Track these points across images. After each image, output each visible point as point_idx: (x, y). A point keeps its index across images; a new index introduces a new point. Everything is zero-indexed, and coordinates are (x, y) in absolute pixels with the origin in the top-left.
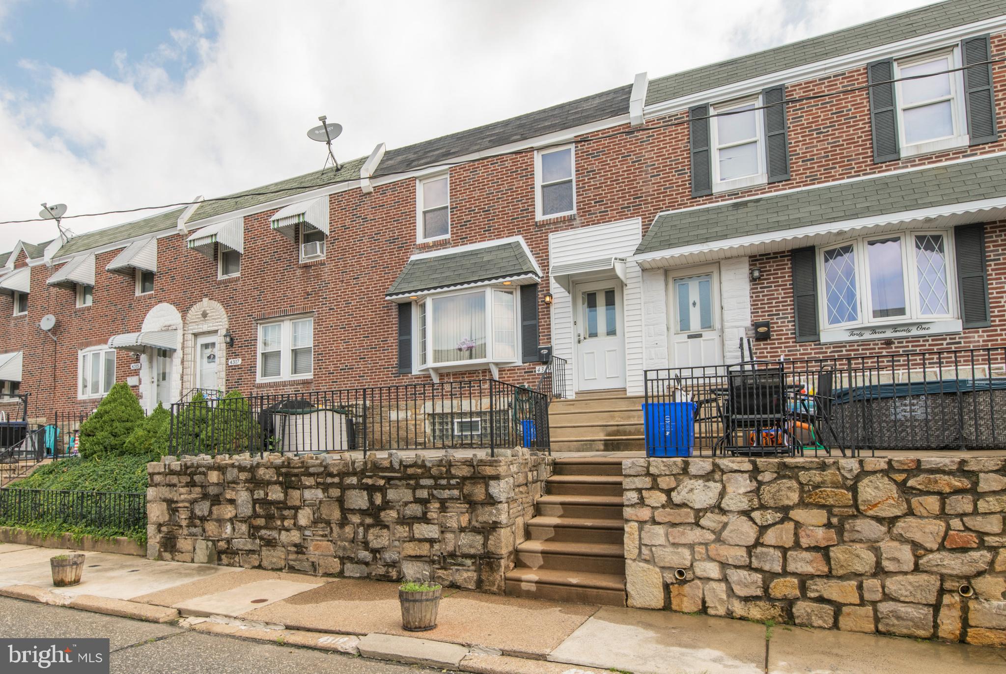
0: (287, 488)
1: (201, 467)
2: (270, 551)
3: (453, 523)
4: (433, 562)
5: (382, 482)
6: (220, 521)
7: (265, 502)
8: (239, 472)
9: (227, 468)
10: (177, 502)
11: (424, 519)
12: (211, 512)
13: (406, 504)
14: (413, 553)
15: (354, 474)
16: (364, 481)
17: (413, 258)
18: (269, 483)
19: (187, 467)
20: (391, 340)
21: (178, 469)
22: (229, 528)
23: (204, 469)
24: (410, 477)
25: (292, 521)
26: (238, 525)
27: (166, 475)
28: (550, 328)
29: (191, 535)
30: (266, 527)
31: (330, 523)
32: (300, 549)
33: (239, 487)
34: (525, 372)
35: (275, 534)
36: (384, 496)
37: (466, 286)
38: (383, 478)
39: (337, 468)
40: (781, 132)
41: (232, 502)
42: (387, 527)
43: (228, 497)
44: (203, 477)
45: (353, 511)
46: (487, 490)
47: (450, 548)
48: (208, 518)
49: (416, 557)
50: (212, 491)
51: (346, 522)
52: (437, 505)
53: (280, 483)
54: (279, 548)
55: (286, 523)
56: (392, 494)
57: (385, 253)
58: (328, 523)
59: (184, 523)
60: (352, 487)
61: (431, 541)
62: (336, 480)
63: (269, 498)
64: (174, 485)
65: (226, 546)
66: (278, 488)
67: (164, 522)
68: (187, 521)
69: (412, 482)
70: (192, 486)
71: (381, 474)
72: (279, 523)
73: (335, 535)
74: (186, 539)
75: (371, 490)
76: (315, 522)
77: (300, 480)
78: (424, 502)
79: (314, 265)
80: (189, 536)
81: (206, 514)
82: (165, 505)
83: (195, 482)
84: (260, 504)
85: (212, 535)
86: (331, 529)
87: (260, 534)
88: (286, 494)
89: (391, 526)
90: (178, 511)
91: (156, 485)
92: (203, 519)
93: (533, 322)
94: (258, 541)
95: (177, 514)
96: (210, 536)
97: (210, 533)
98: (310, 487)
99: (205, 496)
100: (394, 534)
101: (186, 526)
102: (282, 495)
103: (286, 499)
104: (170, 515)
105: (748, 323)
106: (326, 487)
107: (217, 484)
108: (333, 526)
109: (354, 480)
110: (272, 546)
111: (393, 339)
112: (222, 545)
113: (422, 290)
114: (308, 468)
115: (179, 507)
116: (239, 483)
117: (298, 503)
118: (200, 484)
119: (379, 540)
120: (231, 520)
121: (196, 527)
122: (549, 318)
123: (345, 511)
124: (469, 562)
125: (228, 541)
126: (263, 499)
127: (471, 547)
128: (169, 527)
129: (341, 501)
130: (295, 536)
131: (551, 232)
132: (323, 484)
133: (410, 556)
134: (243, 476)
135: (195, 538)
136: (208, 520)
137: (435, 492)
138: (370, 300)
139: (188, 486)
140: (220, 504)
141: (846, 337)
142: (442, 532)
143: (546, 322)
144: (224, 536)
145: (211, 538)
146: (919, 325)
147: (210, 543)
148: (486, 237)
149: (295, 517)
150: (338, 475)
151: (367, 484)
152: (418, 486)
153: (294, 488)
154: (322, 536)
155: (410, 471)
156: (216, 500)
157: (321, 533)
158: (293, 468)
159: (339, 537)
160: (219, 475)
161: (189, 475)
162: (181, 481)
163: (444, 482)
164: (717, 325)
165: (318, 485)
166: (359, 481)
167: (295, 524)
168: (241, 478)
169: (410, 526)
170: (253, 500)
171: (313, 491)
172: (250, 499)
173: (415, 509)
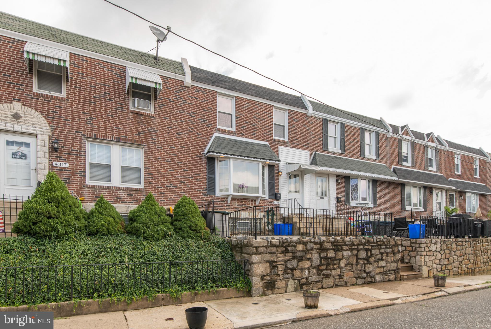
0: (337, 251)
1: (292, 243)
2: (326, 280)
3: (389, 260)
4: (384, 274)
5: (370, 247)
6: (302, 270)
7: (326, 258)
8: (314, 245)
9: (308, 243)
10: (276, 262)
11: (382, 260)
12: (298, 265)
13: (377, 255)
14: (379, 272)
15: (362, 245)
16: (365, 247)
17: (216, 134)
18: (329, 249)
19: (283, 243)
20: (201, 175)
21: (278, 243)
22: (307, 272)
23: (295, 244)
24: (379, 245)
25: (338, 265)
26: (311, 270)
27: (268, 247)
28: (279, 186)
29: (285, 278)
30: (326, 269)
31: (353, 264)
32: (341, 276)
33: (313, 252)
34: (269, 203)
35: (329, 272)
36: (371, 252)
37: (253, 159)
38: (371, 246)
39: (356, 242)
40: (344, 138)
41: (309, 259)
42: (371, 264)
43: (308, 257)
44: (293, 248)
45: (360, 259)
46: (398, 249)
47: (388, 268)
48: (296, 269)
49: (380, 273)
50: (298, 254)
51: (358, 263)
52: (386, 254)
53: (334, 249)
54: (331, 278)
55: (335, 267)
56: (373, 252)
57: (198, 126)
58: (352, 264)
59: (280, 273)
60: (361, 250)
61: (383, 267)
62: (356, 247)
63: (328, 256)
64: (274, 253)
65: (306, 281)
66: (332, 251)
67: (267, 274)
68: (283, 272)
69: (379, 247)
70: (286, 253)
71: (371, 244)
72: (332, 267)
73: (354, 269)
74: (282, 281)
75: (367, 250)
76: (346, 265)
77: (342, 248)
78: (382, 254)
79: (144, 115)
80: (283, 279)
81: (295, 266)
82: (268, 264)
83: (288, 250)
84: (324, 259)
85: (297, 277)
86: (353, 267)
87: (323, 273)
88: (335, 254)
89: (373, 263)
90: (277, 267)
91: (260, 254)
92: (293, 269)
93: (273, 182)
94: (322, 276)
95: (276, 268)
96: (296, 278)
97: (296, 276)
98: (346, 250)
99: (294, 258)
100: (373, 266)
101: (282, 274)
102: (334, 255)
103: (335, 256)
104: (271, 269)
105: (335, 197)
106: (351, 250)
107: (303, 251)
108: (354, 265)
109: (361, 247)
110: (328, 277)
111: (203, 175)
112: (304, 280)
113: (228, 154)
114: (345, 242)
115: (278, 265)
116: (314, 250)
117: (341, 257)
118: (291, 251)
119: (369, 269)
120: (308, 268)
121: (288, 274)
122: (278, 181)
123: (358, 259)
124: (393, 272)
125: (307, 279)
126: (325, 257)
127: (394, 267)
128: (271, 276)
129: (357, 255)
130: (338, 272)
131: (279, 145)
132: (351, 249)
133: (378, 273)
134: (316, 247)
135: (288, 279)
136: (295, 270)
137: (386, 250)
138: (188, 150)
139: (284, 253)
140: (303, 261)
141: (355, 205)
142: (387, 263)
143: (277, 183)
144: (304, 276)
145: (297, 279)
146: (367, 204)
147: (296, 281)
148: (253, 137)
149: (339, 263)
150: (357, 245)
151: (366, 248)
152: (381, 248)
153: (339, 251)
154: (349, 270)
155: (379, 243)
156: (301, 259)
157: (349, 269)
158: (339, 242)
159: (356, 269)
160: (303, 246)
161: (284, 247)
162: (279, 250)
163: (388, 247)
164: (328, 195)
165: (349, 249)
166: (363, 247)
167: (339, 267)
168: (315, 247)
169: (378, 262)
170: (320, 257)
171: (347, 252)
172: (319, 258)
173: (380, 256)
